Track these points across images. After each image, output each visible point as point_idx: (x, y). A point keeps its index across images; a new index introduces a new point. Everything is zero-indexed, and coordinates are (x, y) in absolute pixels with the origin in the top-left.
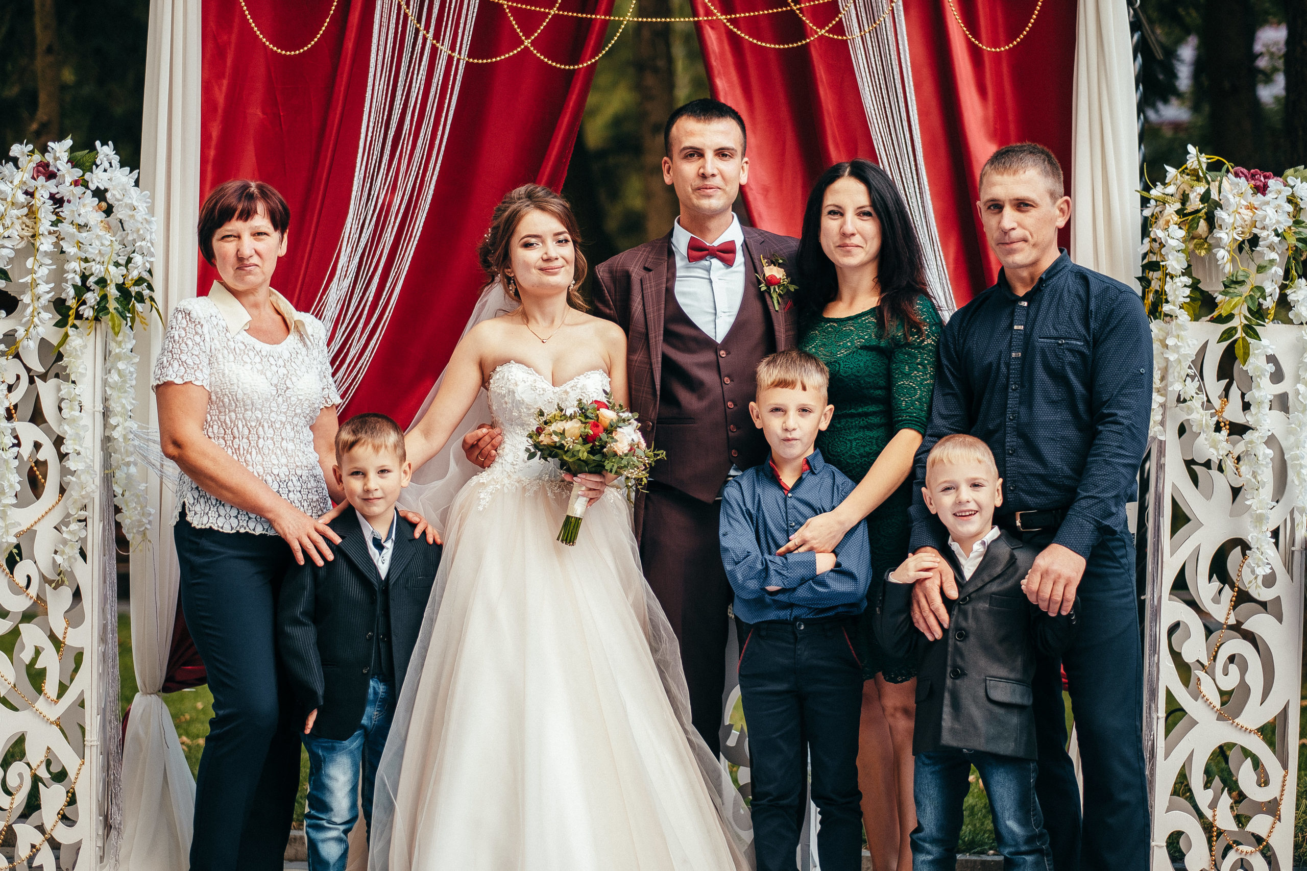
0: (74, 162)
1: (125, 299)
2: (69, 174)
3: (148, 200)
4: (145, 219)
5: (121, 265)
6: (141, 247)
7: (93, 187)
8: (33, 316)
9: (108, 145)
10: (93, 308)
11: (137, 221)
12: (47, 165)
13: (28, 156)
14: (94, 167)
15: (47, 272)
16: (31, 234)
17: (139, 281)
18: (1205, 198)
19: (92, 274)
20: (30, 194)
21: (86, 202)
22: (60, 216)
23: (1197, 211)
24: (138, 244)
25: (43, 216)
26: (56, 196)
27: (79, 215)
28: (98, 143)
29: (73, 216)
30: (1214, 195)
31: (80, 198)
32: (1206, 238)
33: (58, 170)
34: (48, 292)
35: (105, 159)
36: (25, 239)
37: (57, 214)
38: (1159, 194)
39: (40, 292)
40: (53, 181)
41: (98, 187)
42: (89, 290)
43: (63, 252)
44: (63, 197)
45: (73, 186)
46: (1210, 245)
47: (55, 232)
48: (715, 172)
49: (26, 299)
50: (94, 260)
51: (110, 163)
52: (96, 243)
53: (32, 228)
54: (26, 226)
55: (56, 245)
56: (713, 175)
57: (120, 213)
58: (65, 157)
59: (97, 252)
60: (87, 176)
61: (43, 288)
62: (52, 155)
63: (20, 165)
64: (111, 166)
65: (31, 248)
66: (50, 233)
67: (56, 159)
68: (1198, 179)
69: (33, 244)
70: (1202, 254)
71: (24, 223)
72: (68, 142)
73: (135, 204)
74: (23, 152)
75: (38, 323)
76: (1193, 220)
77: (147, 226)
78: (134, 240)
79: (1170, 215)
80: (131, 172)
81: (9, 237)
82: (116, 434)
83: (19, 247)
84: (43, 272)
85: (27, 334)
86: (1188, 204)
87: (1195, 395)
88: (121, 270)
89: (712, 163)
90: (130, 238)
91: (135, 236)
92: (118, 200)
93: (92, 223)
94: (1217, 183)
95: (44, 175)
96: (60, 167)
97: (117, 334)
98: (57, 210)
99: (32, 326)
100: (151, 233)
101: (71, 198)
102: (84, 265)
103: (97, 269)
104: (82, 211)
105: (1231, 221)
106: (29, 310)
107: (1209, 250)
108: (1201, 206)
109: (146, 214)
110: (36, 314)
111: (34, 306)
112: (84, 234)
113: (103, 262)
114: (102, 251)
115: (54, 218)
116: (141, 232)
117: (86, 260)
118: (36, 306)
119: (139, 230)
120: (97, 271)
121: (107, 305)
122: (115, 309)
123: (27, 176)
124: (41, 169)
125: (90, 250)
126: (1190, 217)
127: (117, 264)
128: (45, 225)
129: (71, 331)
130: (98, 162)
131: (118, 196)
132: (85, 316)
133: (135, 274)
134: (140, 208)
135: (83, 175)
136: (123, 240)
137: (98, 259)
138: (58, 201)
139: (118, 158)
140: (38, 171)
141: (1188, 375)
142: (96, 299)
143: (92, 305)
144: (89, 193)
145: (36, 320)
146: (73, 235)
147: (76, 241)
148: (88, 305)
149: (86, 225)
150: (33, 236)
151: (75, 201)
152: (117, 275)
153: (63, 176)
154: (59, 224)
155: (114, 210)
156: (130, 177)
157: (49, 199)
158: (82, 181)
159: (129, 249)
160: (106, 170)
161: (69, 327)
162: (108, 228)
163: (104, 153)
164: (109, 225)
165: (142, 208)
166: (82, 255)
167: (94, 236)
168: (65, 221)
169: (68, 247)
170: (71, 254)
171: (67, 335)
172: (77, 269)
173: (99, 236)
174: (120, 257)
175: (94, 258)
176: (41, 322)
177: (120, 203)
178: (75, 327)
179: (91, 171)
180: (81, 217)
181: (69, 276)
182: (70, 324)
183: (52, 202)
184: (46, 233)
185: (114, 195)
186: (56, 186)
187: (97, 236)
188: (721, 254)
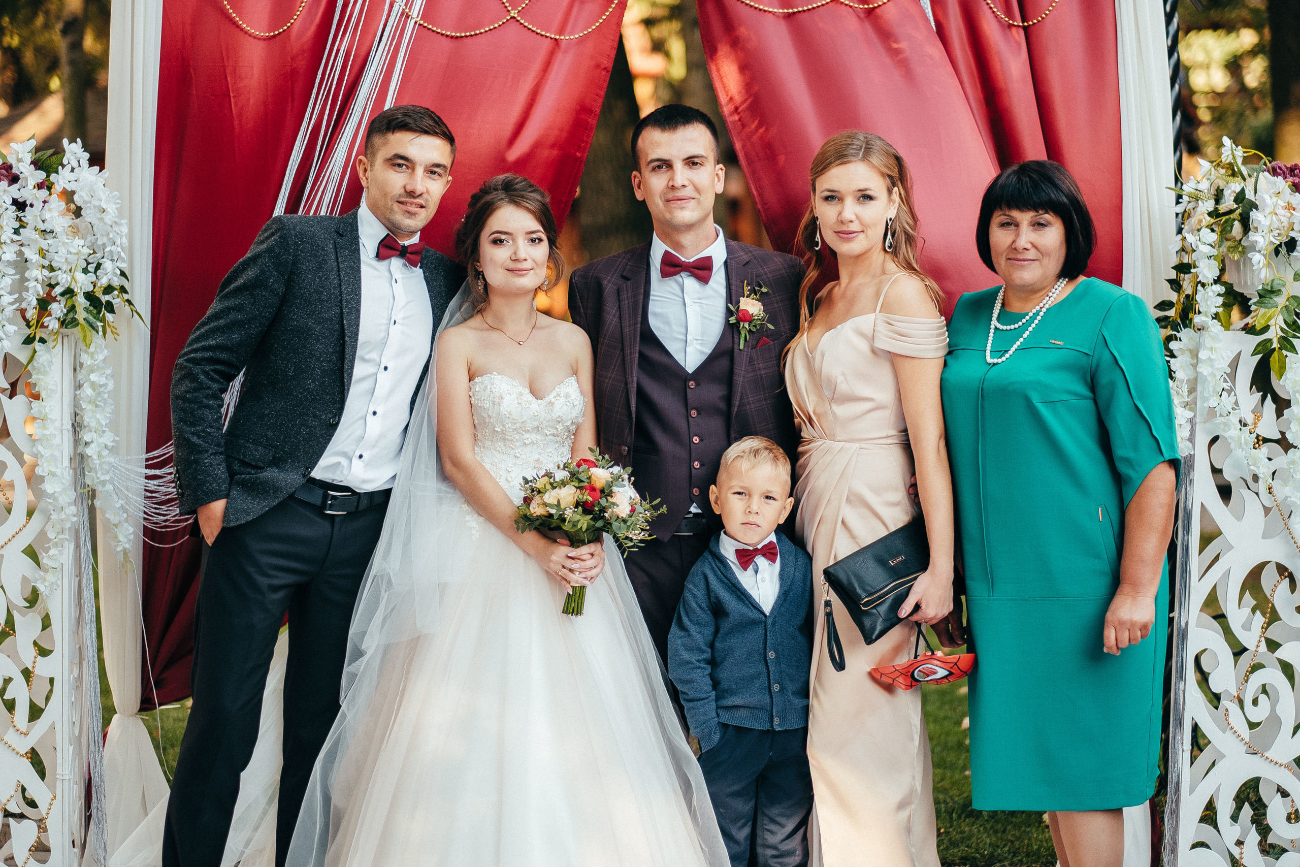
0: (37, 164)
1: (95, 307)
2: (34, 176)
3: (118, 203)
4: (115, 222)
5: (90, 272)
6: (111, 252)
7: (59, 189)
9: (76, 142)
10: (59, 319)
11: (106, 224)
12: (11, 166)
14: (60, 167)
15: (10, 282)
17: (109, 289)
18: (1240, 198)
19: (58, 284)
21: (51, 207)
22: (23, 222)
23: (1231, 212)
24: (108, 249)
25: (5, 224)
26: (19, 201)
27: (43, 221)
28: (65, 141)
29: (36, 221)
30: (1249, 195)
31: (45, 202)
32: (1240, 240)
33: (21, 173)
34: (12, 304)
35: (72, 158)
37: (19, 219)
38: (1193, 191)
39: (4, 304)
40: (16, 186)
41: (64, 188)
42: (54, 300)
43: (25, 260)
44: (26, 201)
45: (36, 190)
46: (1244, 247)
47: (17, 240)
48: (686, 183)
50: (60, 269)
51: (79, 162)
52: (63, 251)
55: (20, 254)
56: (684, 186)
57: (88, 215)
58: (28, 158)
59: (64, 260)
60: (53, 177)
61: (7, 298)
62: (16, 155)
64: (80, 166)
66: (12, 241)
67: (19, 160)
68: (1234, 175)
70: (1236, 258)
72: (33, 142)
73: (104, 205)
75: (4, 336)
76: (1226, 221)
77: (117, 231)
78: (104, 244)
79: (1203, 214)
80: (99, 172)
82: (89, 451)
84: (7, 282)
86: (1223, 201)
87: (1232, 411)
88: (90, 276)
89: (682, 174)
90: (100, 242)
91: (105, 240)
92: (85, 202)
93: (58, 229)
94: (1253, 180)
95: (7, 177)
96: (23, 171)
97: (88, 346)
98: (19, 216)
100: (121, 238)
101: (34, 203)
102: (48, 273)
103: (63, 279)
104: (47, 216)
105: (1268, 223)
107: (1244, 253)
108: (1235, 206)
109: (116, 217)
112: (50, 241)
113: (70, 271)
114: (68, 260)
115: (17, 225)
116: (111, 236)
117: (51, 269)
119: (108, 234)
120: (64, 281)
121: (76, 317)
122: (84, 319)
124: (4, 171)
125: (56, 259)
126: (1224, 219)
127: (85, 271)
128: (6, 234)
129: (37, 345)
130: (65, 161)
131: (87, 198)
132: (50, 328)
133: (104, 281)
134: (109, 210)
135: (48, 176)
136: (93, 245)
137: (64, 268)
138: (20, 206)
139: (86, 156)
141: (1223, 390)
142: (62, 311)
143: (58, 317)
144: (54, 196)
146: (35, 242)
147: (39, 247)
148: (53, 316)
149: (51, 232)
151: (38, 205)
152: (86, 282)
153: (26, 179)
154: (21, 230)
155: (83, 212)
156: (100, 177)
157: (12, 204)
158: (47, 183)
159: (99, 255)
160: (73, 170)
161: (36, 342)
162: (75, 231)
163: (72, 151)
164: (78, 228)
165: (111, 209)
166: (46, 263)
167: (61, 244)
168: (28, 226)
169: (31, 254)
170: (34, 261)
171: (35, 352)
172: (40, 277)
173: (66, 243)
174: (88, 264)
175: (60, 266)
176: (5, 334)
177: (89, 205)
178: (42, 341)
179: (57, 172)
180: (46, 222)
181: (31, 284)
182: (37, 338)
183: (14, 207)
184: (8, 241)
185: (82, 197)
186: (19, 190)
187: (64, 243)
188: (696, 271)
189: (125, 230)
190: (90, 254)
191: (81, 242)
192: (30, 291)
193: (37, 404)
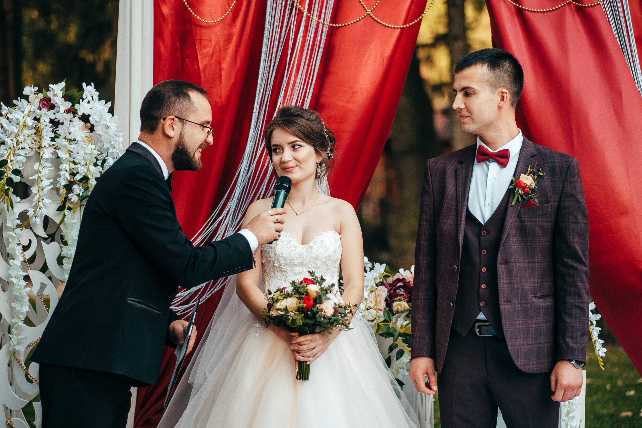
0: (66, 98)
2: (64, 105)
3: (117, 122)
4: (115, 134)
5: (98, 165)
6: (112, 153)
7: (80, 113)
8: (39, 202)
9: (91, 85)
10: (78, 196)
11: (109, 135)
12: (49, 99)
13: (35, 94)
14: (81, 100)
15: (48, 172)
16: (38, 146)
19: (78, 173)
20: (37, 119)
21: (74, 125)
22: (57, 134)
24: (110, 151)
25: (45, 134)
26: (55, 120)
27: (70, 133)
28: (84, 84)
29: (66, 133)
31: (71, 121)
33: (56, 103)
34: (49, 185)
35: (89, 94)
36: (34, 149)
37: (54, 132)
39: (43, 186)
40: (52, 111)
41: (83, 113)
42: (75, 183)
43: (58, 157)
44: (59, 121)
45: (65, 114)
47: (53, 145)
49: (34, 190)
50: (79, 163)
51: (92, 97)
52: (81, 152)
53: (39, 142)
54: (35, 141)
55: (55, 153)
57: (98, 130)
58: (60, 94)
59: (82, 158)
60: (76, 106)
61: (46, 183)
62: (52, 93)
63: (30, 100)
64: (93, 99)
65: (38, 157)
66: (50, 146)
67: (55, 95)
69: (39, 153)
71: (33, 139)
72: (63, 84)
73: (108, 124)
74: (32, 92)
75: (42, 206)
77: (116, 139)
78: (108, 149)
80: (106, 103)
81: (22, 148)
83: (30, 155)
84: (45, 172)
85: (35, 213)
88: (98, 168)
90: (105, 147)
91: (109, 145)
92: (97, 122)
93: (78, 139)
95: (47, 106)
96: (57, 102)
98: (55, 129)
99: (38, 208)
100: (119, 144)
101: (64, 121)
102: (72, 166)
104: (72, 130)
106: (36, 197)
109: (116, 131)
110: (40, 200)
111: (39, 195)
112: (73, 146)
113: (86, 164)
114: (85, 158)
115: (53, 135)
116: (113, 143)
117: (74, 163)
118: (41, 195)
119: (111, 142)
120: (82, 171)
123: (34, 107)
124: (45, 102)
125: (77, 157)
127: (95, 165)
128: (46, 141)
129: (66, 212)
130: (84, 96)
131: (97, 120)
132: (72, 200)
134: (112, 127)
135: (73, 105)
136: (101, 148)
137: (83, 162)
138: (55, 123)
139: (97, 93)
140: (43, 104)
142: (81, 190)
143: (77, 194)
144: (77, 118)
145: (41, 204)
146: (65, 146)
147: (67, 150)
148: (75, 193)
149: (75, 140)
150: (39, 148)
151: (67, 123)
152: (95, 172)
153: (60, 107)
154: (56, 139)
155: (95, 128)
156: (105, 107)
157: (50, 123)
158: (72, 110)
159: (104, 155)
160: (89, 102)
161: (66, 210)
162: (90, 140)
163: (88, 90)
164: (91, 138)
165: (113, 127)
166: (72, 160)
167: (80, 148)
168: (61, 137)
169: (62, 154)
170: (64, 159)
171: (65, 216)
172: (68, 169)
173: (83, 147)
174: (97, 160)
175: (79, 162)
176: (44, 205)
177: (99, 124)
178: (69, 209)
179: (79, 103)
180: (71, 134)
181: (62, 173)
182: (67, 207)
183: (51, 125)
184: (47, 146)
185: (94, 119)
186: (54, 114)
187: (82, 147)
188: (498, 159)
189: (121, 139)
190: (99, 154)
191: (93, 147)
192: (62, 177)
193: (66, 249)
